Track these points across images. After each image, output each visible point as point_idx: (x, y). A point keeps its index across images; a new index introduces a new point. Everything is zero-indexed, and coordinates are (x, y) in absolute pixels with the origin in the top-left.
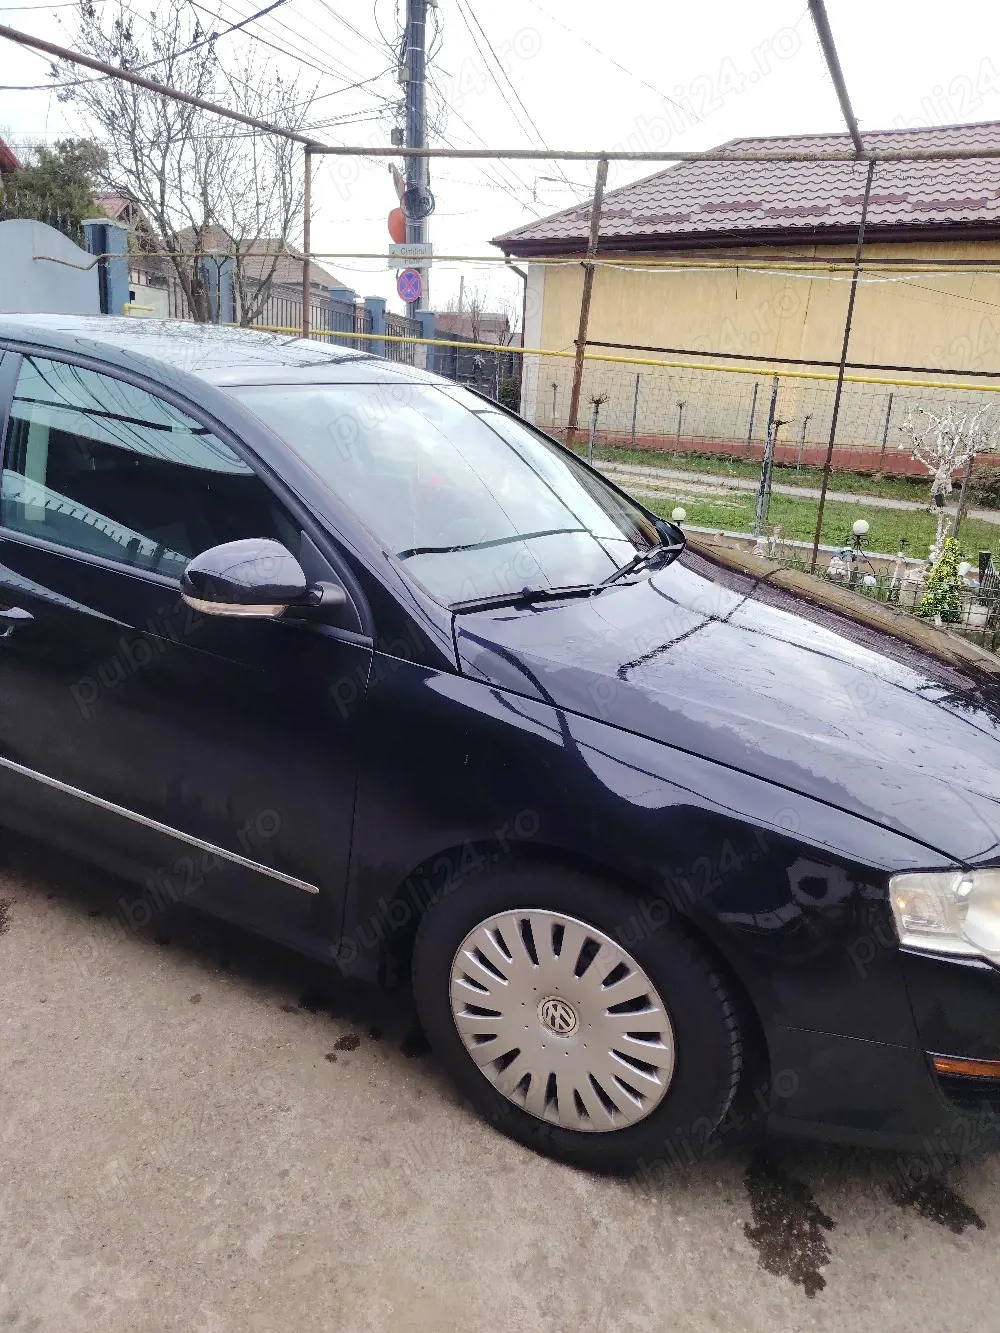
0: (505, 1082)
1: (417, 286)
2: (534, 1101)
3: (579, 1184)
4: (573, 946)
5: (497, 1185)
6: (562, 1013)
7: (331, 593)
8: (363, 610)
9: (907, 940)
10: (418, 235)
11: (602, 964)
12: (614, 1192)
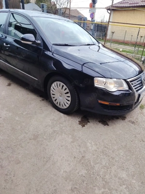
0: (55, 103)
1: (93, 16)
2: (58, 105)
3: (62, 114)
4: (61, 86)
5: (52, 113)
6: (61, 95)
7: (39, 42)
8: (42, 44)
9: (95, 85)
10: (94, 6)
11: (64, 88)
12: (66, 116)
